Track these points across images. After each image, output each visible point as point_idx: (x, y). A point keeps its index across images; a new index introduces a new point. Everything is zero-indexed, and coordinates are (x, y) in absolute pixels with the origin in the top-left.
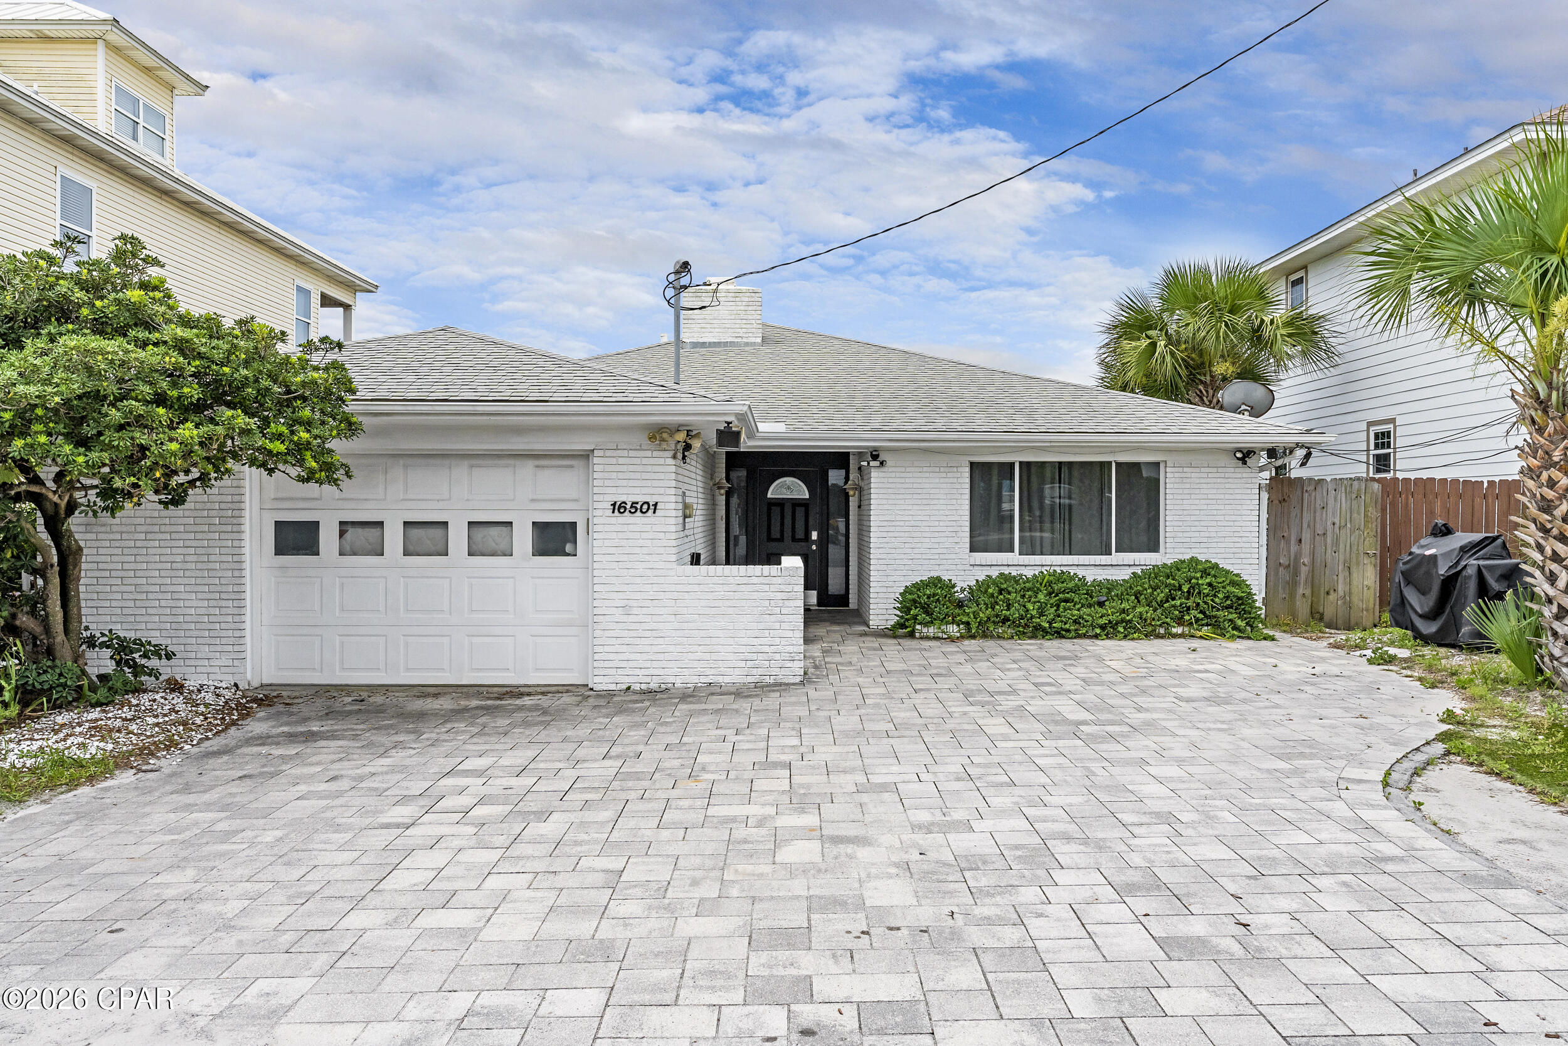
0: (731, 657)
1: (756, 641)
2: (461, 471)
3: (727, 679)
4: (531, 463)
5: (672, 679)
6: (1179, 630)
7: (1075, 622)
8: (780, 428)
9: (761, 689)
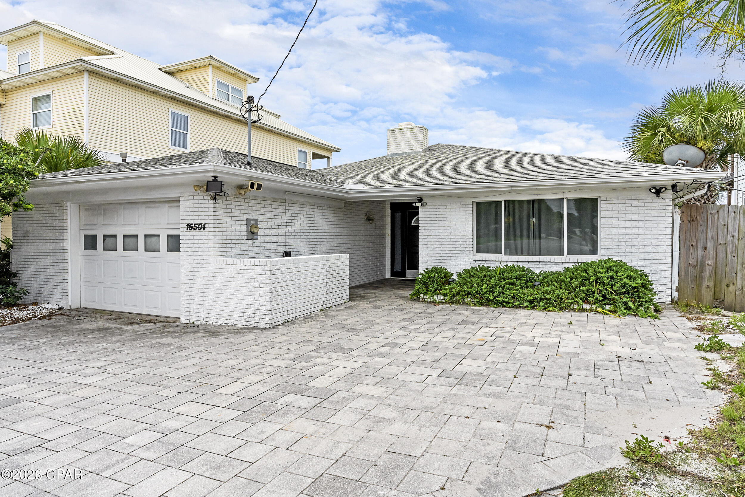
0: (237, 310)
1: (248, 302)
2: (142, 210)
3: (235, 323)
4: (167, 205)
5: (211, 320)
6: (585, 306)
7: (513, 297)
8: (360, 186)
9: (249, 329)
